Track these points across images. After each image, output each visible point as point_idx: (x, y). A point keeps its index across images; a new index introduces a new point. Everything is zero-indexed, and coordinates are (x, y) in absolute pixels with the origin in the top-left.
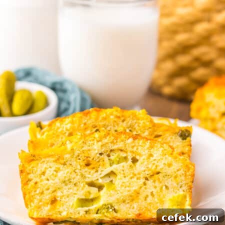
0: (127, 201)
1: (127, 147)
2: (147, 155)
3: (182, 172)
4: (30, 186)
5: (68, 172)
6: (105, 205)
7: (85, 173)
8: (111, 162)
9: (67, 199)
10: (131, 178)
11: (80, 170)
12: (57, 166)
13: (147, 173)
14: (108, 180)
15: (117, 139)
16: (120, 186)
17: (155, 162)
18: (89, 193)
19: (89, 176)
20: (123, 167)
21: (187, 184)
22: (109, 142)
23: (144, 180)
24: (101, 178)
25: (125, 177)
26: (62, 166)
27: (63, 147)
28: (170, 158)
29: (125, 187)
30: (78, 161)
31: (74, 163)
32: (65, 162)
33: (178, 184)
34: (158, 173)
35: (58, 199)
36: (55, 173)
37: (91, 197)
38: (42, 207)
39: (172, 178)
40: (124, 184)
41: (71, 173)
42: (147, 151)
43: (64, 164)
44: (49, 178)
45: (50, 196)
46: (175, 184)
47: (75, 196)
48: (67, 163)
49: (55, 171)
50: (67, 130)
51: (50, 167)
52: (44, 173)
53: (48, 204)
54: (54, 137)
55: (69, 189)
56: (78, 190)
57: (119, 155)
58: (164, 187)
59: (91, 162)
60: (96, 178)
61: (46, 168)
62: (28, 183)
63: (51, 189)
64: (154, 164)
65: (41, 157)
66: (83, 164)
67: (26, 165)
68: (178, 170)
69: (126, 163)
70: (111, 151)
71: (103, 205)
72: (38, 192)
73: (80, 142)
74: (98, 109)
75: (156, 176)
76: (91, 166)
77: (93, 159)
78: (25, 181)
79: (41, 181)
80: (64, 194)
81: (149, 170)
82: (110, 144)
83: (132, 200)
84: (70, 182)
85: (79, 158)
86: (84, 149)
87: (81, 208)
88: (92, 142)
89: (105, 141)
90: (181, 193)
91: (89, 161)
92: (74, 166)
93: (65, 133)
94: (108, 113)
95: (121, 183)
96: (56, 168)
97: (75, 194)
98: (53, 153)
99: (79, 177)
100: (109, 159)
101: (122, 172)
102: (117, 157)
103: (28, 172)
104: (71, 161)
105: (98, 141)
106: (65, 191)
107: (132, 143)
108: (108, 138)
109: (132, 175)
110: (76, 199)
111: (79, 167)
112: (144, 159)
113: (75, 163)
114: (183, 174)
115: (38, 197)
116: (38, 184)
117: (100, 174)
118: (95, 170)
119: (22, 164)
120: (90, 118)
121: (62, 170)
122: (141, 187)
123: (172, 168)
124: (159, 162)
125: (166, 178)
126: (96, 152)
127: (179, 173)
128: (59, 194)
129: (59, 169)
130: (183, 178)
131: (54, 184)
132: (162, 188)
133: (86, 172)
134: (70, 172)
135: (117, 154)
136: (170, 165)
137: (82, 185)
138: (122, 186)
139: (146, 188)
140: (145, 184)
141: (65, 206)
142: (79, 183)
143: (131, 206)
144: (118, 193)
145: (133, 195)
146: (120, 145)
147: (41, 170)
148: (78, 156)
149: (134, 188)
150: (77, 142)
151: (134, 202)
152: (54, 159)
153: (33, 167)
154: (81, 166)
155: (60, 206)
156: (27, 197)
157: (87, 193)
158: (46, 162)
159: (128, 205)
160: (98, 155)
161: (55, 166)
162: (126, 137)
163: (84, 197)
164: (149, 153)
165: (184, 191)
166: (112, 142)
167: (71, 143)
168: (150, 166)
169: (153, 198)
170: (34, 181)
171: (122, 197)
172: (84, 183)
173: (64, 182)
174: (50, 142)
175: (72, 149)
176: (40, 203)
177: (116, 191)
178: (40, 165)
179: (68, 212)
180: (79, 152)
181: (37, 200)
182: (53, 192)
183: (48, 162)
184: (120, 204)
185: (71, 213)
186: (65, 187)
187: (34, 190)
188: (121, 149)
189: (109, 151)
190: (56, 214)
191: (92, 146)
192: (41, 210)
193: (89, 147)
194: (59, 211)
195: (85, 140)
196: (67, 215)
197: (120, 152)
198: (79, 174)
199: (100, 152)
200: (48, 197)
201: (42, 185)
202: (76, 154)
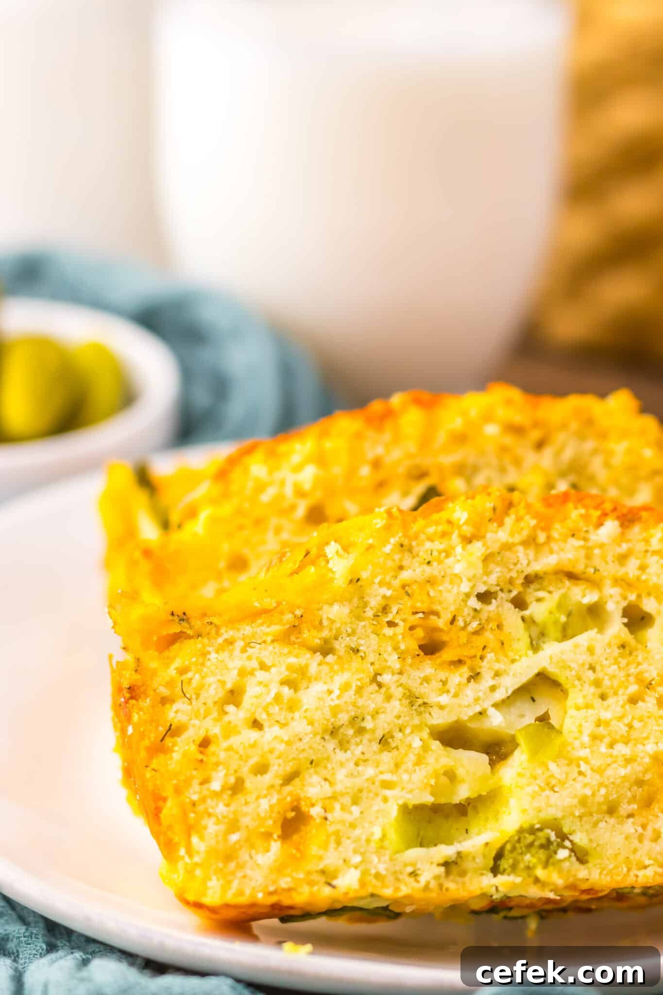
0: (625, 808)
1: (597, 562)
4: (176, 756)
5: (346, 687)
6: (532, 831)
7: (424, 689)
8: (535, 631)
9: (355, 810)
11: (401, 673)
12: (292, 660)
14: (528, 714)
15: (547, 528)
16: (586, 739)
18: (451, 776)
19: (444, 699)
20: (591, 650)
22: (517, 539)
24: (496, 706)
25: (603, 697)
26: (318, 657)
27: (312, 569)
29: (612, 745)
30: (389, 631)
31: (369, 644)
32: (326, 641)
35: (316, 812)
36: (286, 691)
37: (462, 793)
38: (244, 856)
40: (601, 730)
41: (359, 690)
43: (326, 649)
44: (262, 717)
45: (275, 799)
47: (388, 793)
48: (337, 645)
49: (284, 682)
50: (300, 493)
51: (263, 667)
52: (234, 696)
53: (268, 836)
54: (241, 528)
55: (357, 764)
56: (397, 766)
57: (565, 596)
59: (445, 638)
60: (478, 709)
61: (243, 673)
62: (168, 741)
63: (277, 770)
65: (215, 620)
66: (411, 644)
67: (152, 662)
69: (601, 631)
70: (529, 580)
71: (521, 831)
72: (216, 785)
73: (388, 549)
74: (426, 396)
76: (447, 655)
77: (453, 621)
78: (153, 736)
79: (230, 731)
80: (339, 787)
82: (521, 549)
83: (648, 802)
84: (361, 731)
85: (390, 617)
86: (406, 575)
87: (415, 853)
88: (438, 546)
89: (501, 535)
91: (436, 629)
92: (371, 657)
93: (293, 508)
94: (474, 413)
95: (589, 728)
96: (290, 668)
97: (387, 785)
98: (269, 602)
99: (396, 706)
100: (523, 619)
101: (590, 675)
102: (560, 606)
103: (164, 691)
104: (354, 633)
105: (468, 540)
106: (341, 775)
107: (616, 541)
108: (509, 521)
109: (633, 688)
110: (393, 811)
111: (393, 660)
113: (374, 641)
115: (221, 809)
116: (212, 748)
117: (493, 689)
118: (465, 671)
119: (129, 658)
120: (397, 439)
121: (317, 679)
126: (465, 587)
128: (314, 788)
129: (303, 671)
131: (289, 743)
133: (426, 680)
134: (354, 684)
135: (556, 596)
137: (417, 743)
138: (595, 738)
141: (348, 845)
142: (398, 735)
143: (644, 827)
144: (580, 773)
145: (646, 776)
146: (566, 553)
147: (223, 683)
148: (385, 609)
149: (650, 748)
150: (370, 547)
151: (656, 808)
152: (276, 629)
153: (183, 671)
154: (402, 657)
155: (325, 846)
156: (170, 809)
157: (444, 780)
158: (240, 644)
159: (629, 826)
160: (474, 603)
161: (284, 660)
162: (586, 517)
163: (428, 799)
166: (530, 542)
167: (347, 549)
170: (194, 733)
171: (603, 791)
172: (425, 734)
173: (334, 732)
174: (226, 547)
175: (356, 581)
176: (234, 837)
177: (572, 762)
178: (213, 656)
179: (365, 873)
180: (389, 593)
181: (218, 822)
182: (289, 779)
183: (248, 645)
184: (595, 825)
185: (378, 876)
186: (340, 756)
187: (198, 776)
188: (569, 568)
189: (521, 581)
190: (311, 883)
191: (440, 562)
192: (240, 866)
193: (428, 569)
194: (323, 872)
195: (405, 536)
196: (363, 884)
197: (567, 583)
198: (398, 692)
199: (482, 589)
200: (264, 804)
201: (230, 749)
202: (375, 602)
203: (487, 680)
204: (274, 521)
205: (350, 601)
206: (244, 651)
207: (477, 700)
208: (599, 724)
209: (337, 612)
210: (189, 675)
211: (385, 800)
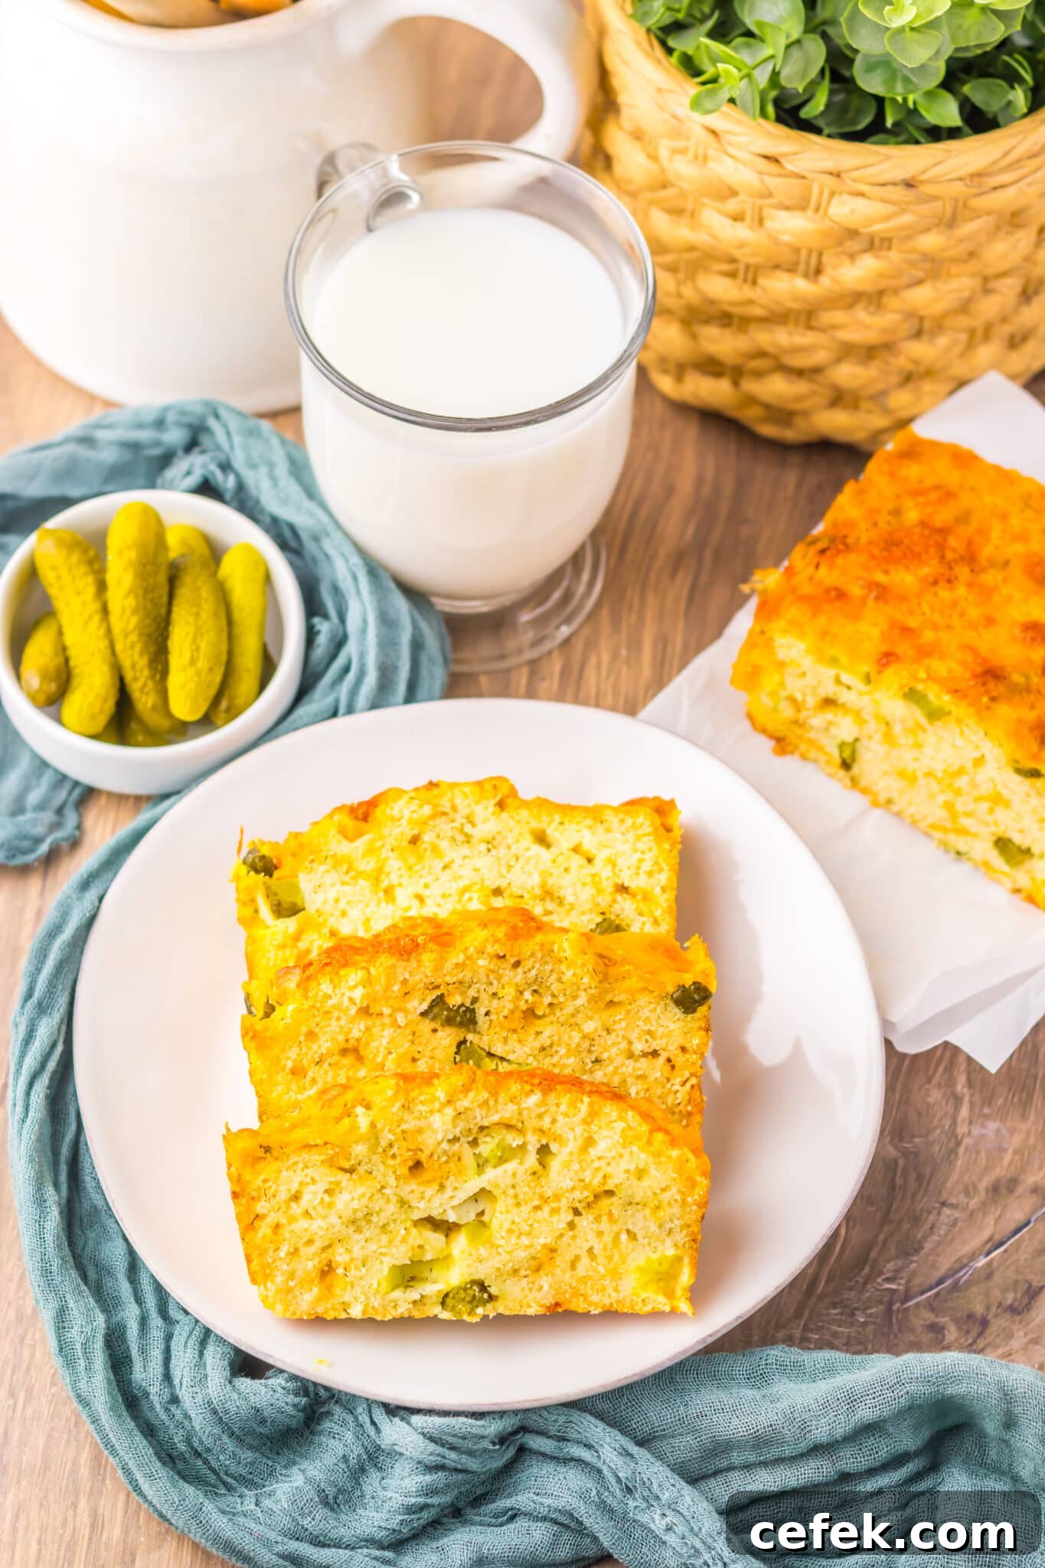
0: (523, 1273)
1: (525, 1118)
2: (580, 1142)
3: (673, 1193)
4: (260, 1233)
5: (363, 1195)
6: (466, 1286)
7: (410, 1197)
8: (481, 1162)
9: (364, 1270)
10: (537, 1208)
11: (396, 1187)
12: (331, 1177)
13: (577, 1195)
14: (471, 1211)
15: (495, 1097)
16: (504, 1232)
17: (603, 1163)
18: (423, 1247)
19: (422, 1203)
20: (514, 1175)
21: (689, 1226)
22: (476, 1104)
23: (570, 1217)
24: (453, 1208)
25: (518, 1205)
26: (346, 1176)
27: (347, 1122)
28: (643, 1156)
29: (519, 1237)
30: (391, 1162)
31: (378, 1169)
32: (353, 1166)
33: (660, 1226)
34: (610, 1193)
35: (340, 1269)
36: (327, 1198)
37: (428, 1255)
38: (297, 1293)
39: (647, 1211)
40: (513, 1227)
41: (371, 1198)
42: (578, 1130)
43: (351, 1171)
44: (312, 1212)
45: (317, 1260)
46: (653, 1228)
47: (384, 1259)
48: (359, 1168)
49: (326, 1191)
50: (353, 1001)
51: (314, 1181)
52: (296, 1197)
53: (312, 1281)
54: (314, 1016)
55: (366, 1241)
56: (390, 1242)
57: (502, 1140)
58: (624, 1237)
59: (425, 1164)
60: (443, 1208)
61: (301, 1184)
62: (256, 1224)
63: (318, 1244)
64: (598, 1169)
65: (286, 1150)
66: (404, 1169)
67: (248, 1176)
68: (663, 1190)
69: (523, 1163)
70: (482, 1128)
71: (457, 1285)
72: (282, 1253)
73: (395, 1109)
75: (605, 1203)
76: (426, 1176)
77: (432, 1155)
78: (247, 1222)
79: (292, 1219)
80: (354, 1256)
81: (586, 1187)
82: (477, 1110)
83: (538, 1269)
84: (370, 1222)
85: (392, 1153)
87: (398, 1294)
88: (425, 1108)
89: (464, 1103)
90: (671, 1252)
92: (380, 1178)
95: (506, 1226)
96: (330, 1182)
97: (383, 1254)
99: (392, 1208)
100: (475, 1154)
101: (512, 1192)
102: (498, 1146)
103: (255, 1194)
104: (369, 1161)
105: (444, 1105)
106: (356, 1247)
107: (538, 1105)
108: (472, 1094)
109: (536, 1203)
110: (386, 1270)
111: (392, 1181)
112: (571, 1153)
113: (382, 1167)
114: (676, 1201)
115: (285, 1267)
116: (281, 1231)
117: (452, 1197)
118: (435, 1186)
120: (418, 967)
121: (346, 1189)
122: (562, 1235)
123: (646, 1182)
124: (613, 1164)
125: (630, 1212)
126: (440, 1137)
127: (666, 1196)
128: (340, 1257)
130: (676, 1210)
131: (326, 1229)
132: (617, 1235)
133: (412, 1191)
134: (369, 1194)
135: (496, 1141)
136: (641, 1174)
137: (402, 1228)
138: (510, 1231)
139: (574, 1237)
140: (571, 1225)
141: (358, 1289)
142: (392, 1225)
143: (533, 1283)
144: (498, 1253)
145: (539, 1255)
146: (507, 1111)
147: (289, 1190)
148: (391, 1145)
149: (542, 1241)
151: (542, 1273)
152: (323, 1157)
153: (265, 1181)
154: (398, 1177)
155: (345, 1290)
156: (256, 1263)
157: (417, 1249)
158: (301, 1165)
159: (524, 1282)
160: (445, 1146)
161: (326, 1177)
162: (521, 1090)
163: (407, 1260)
164: (586, 1135)
165: (676, 1246)
166: (484, 1105)
167: (368, 1107)
168: (587, 1175)
169: (594, 1264)
170: (270, 1220)
171: (510, 1265)
172: (409, 1224)
173: (353, 1222)
175: (373, 1125)
176: (292, 1282)
177: (494, 1246)
178: (285, 1173)
179: (366, 1305)
180: (393, 1138)
181: (282, 1274)
182: (325, 1249)
183: (306, 1167)
184: (504, 1281)
185: (373, 1307)
186: (357, 1237)
187: (272, 1247)
188: (507, 1122)
189: (475, 1130)
190: (334, 1309)
191: (426, 1118)
192: (295, 1297)
193: (417, 1122)
194: (343, 1303)
195: (406, 1099)
196: (364, 1312)
197: (504, 1132)
198: (394, 1199)
199: (451, 1137)
200: (310, 1265)
201: (292, 1231)
202: (384, 1143)
203: (449, 1192)
204: (336, 1014)
205: (369, 1140)
206: (303, 1169)
207: (441, 1204)
208: (513, 1223)
209: (360, 1150)
210: (270, 1184)
211: (382, 1262)
